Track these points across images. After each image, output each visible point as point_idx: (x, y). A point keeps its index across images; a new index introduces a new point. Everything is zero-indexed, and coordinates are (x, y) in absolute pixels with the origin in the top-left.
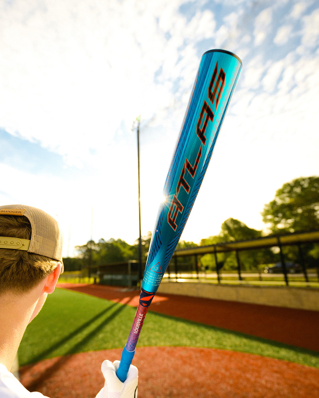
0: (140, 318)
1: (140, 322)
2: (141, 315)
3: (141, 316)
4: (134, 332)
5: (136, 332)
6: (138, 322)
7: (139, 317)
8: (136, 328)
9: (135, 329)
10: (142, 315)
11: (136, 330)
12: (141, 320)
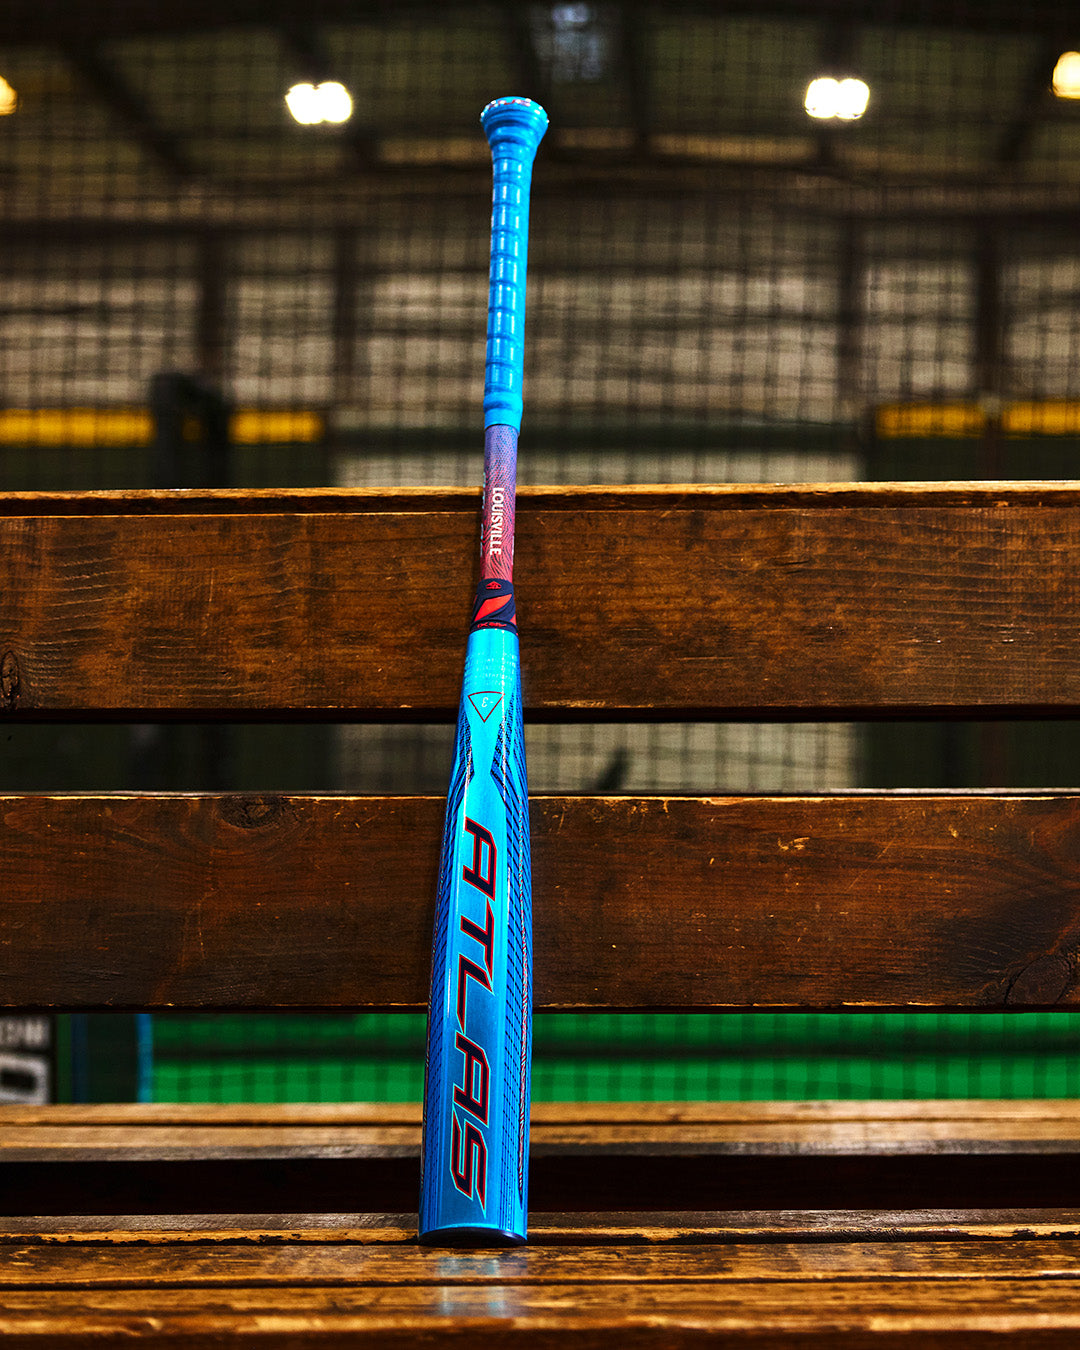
0: (495, 539)
1: (493, 526)
2: (496, 550)
3: (495, 546)
4: (502, 489)
5: (497, 492)
6: (500, 524)
7: (499, 543)
8: (502, 506)
9: (502, 500)
10: (492, 550)
11: (498, 498)
12: (492, 536)
